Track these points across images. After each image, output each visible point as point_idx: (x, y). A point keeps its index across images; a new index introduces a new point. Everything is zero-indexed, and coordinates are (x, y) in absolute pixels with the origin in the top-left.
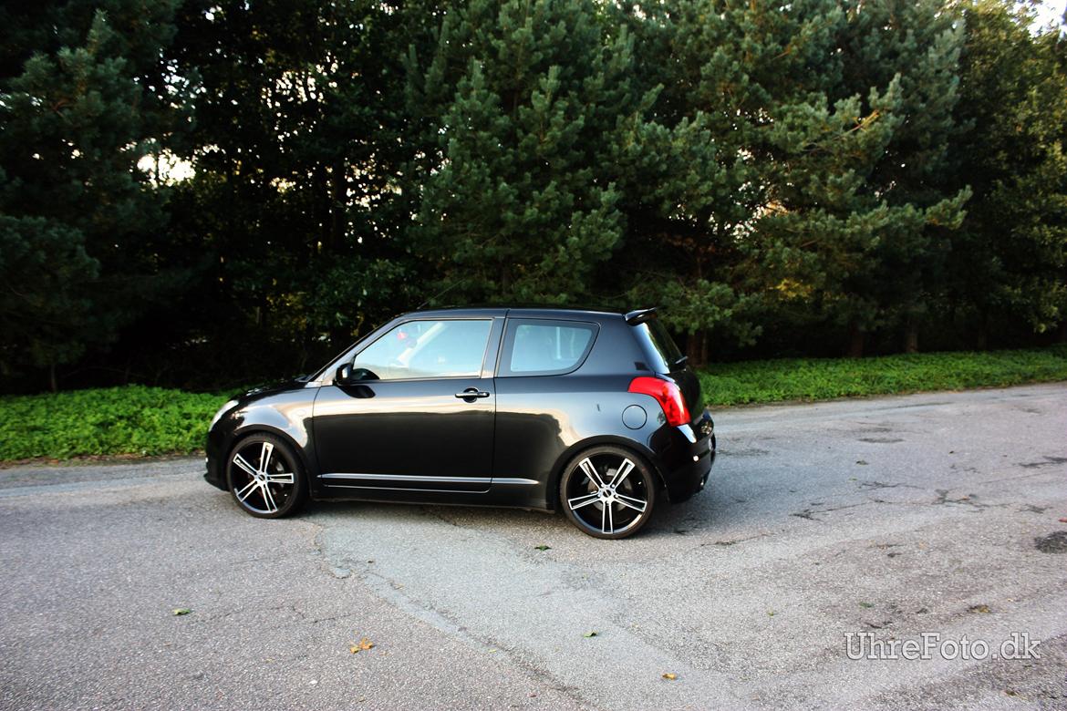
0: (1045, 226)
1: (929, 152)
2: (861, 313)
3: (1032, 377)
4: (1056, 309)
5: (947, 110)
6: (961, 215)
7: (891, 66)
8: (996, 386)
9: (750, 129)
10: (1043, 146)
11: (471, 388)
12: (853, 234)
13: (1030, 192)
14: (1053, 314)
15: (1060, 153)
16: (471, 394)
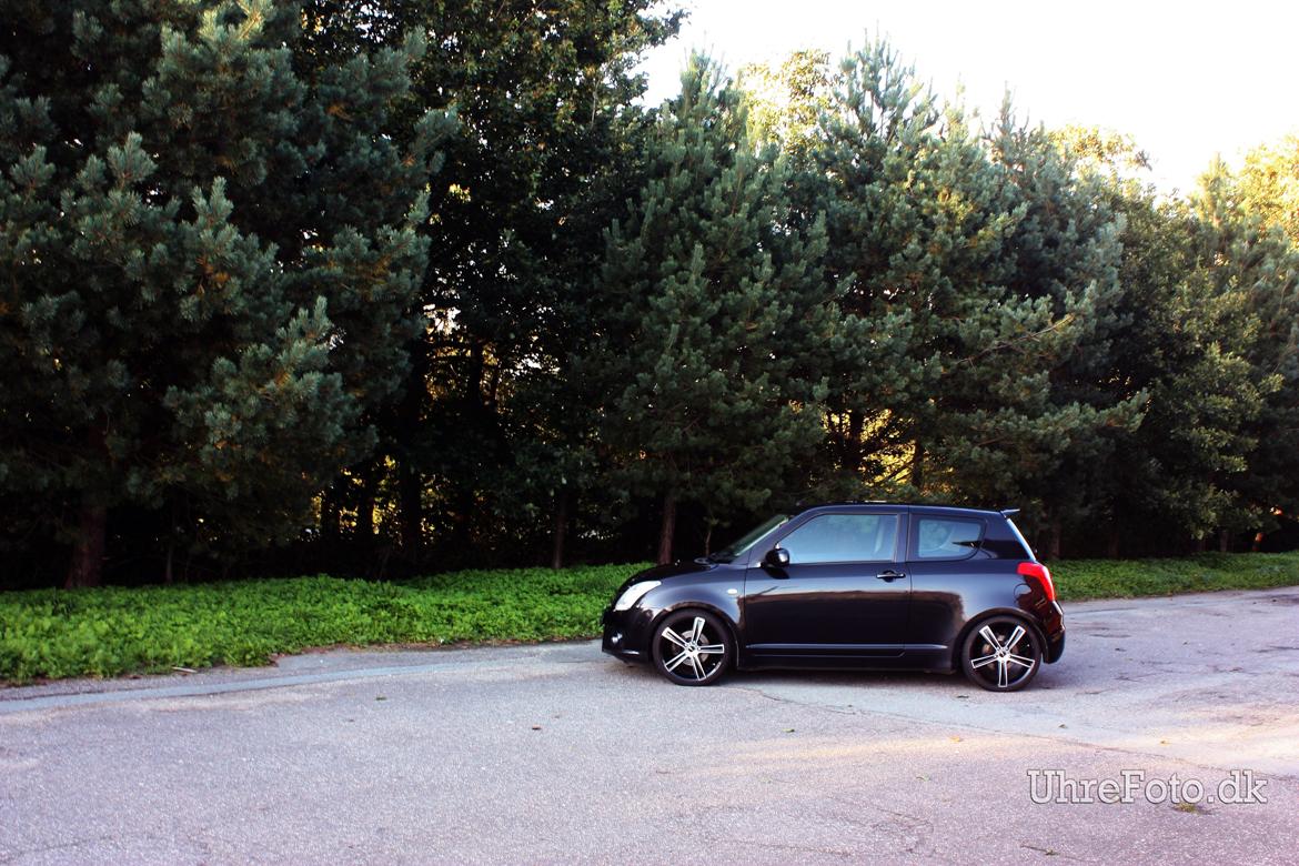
0: (1203, 428)
1: (1092, 347)
2: (1029, 516)
3: (1189, 587)
4: (1214, 514)
5: (1110, 306)
6: (1139, 418)
7: (1052, 255)
8: (1161, 594)
9: (936, 323)
10: (1198, 346)
11: (888, 571)
12: (1045, 436)
13: (1188, 393)
14: (1211, 520)
15: (1218, 356)
16: (889, 575)
